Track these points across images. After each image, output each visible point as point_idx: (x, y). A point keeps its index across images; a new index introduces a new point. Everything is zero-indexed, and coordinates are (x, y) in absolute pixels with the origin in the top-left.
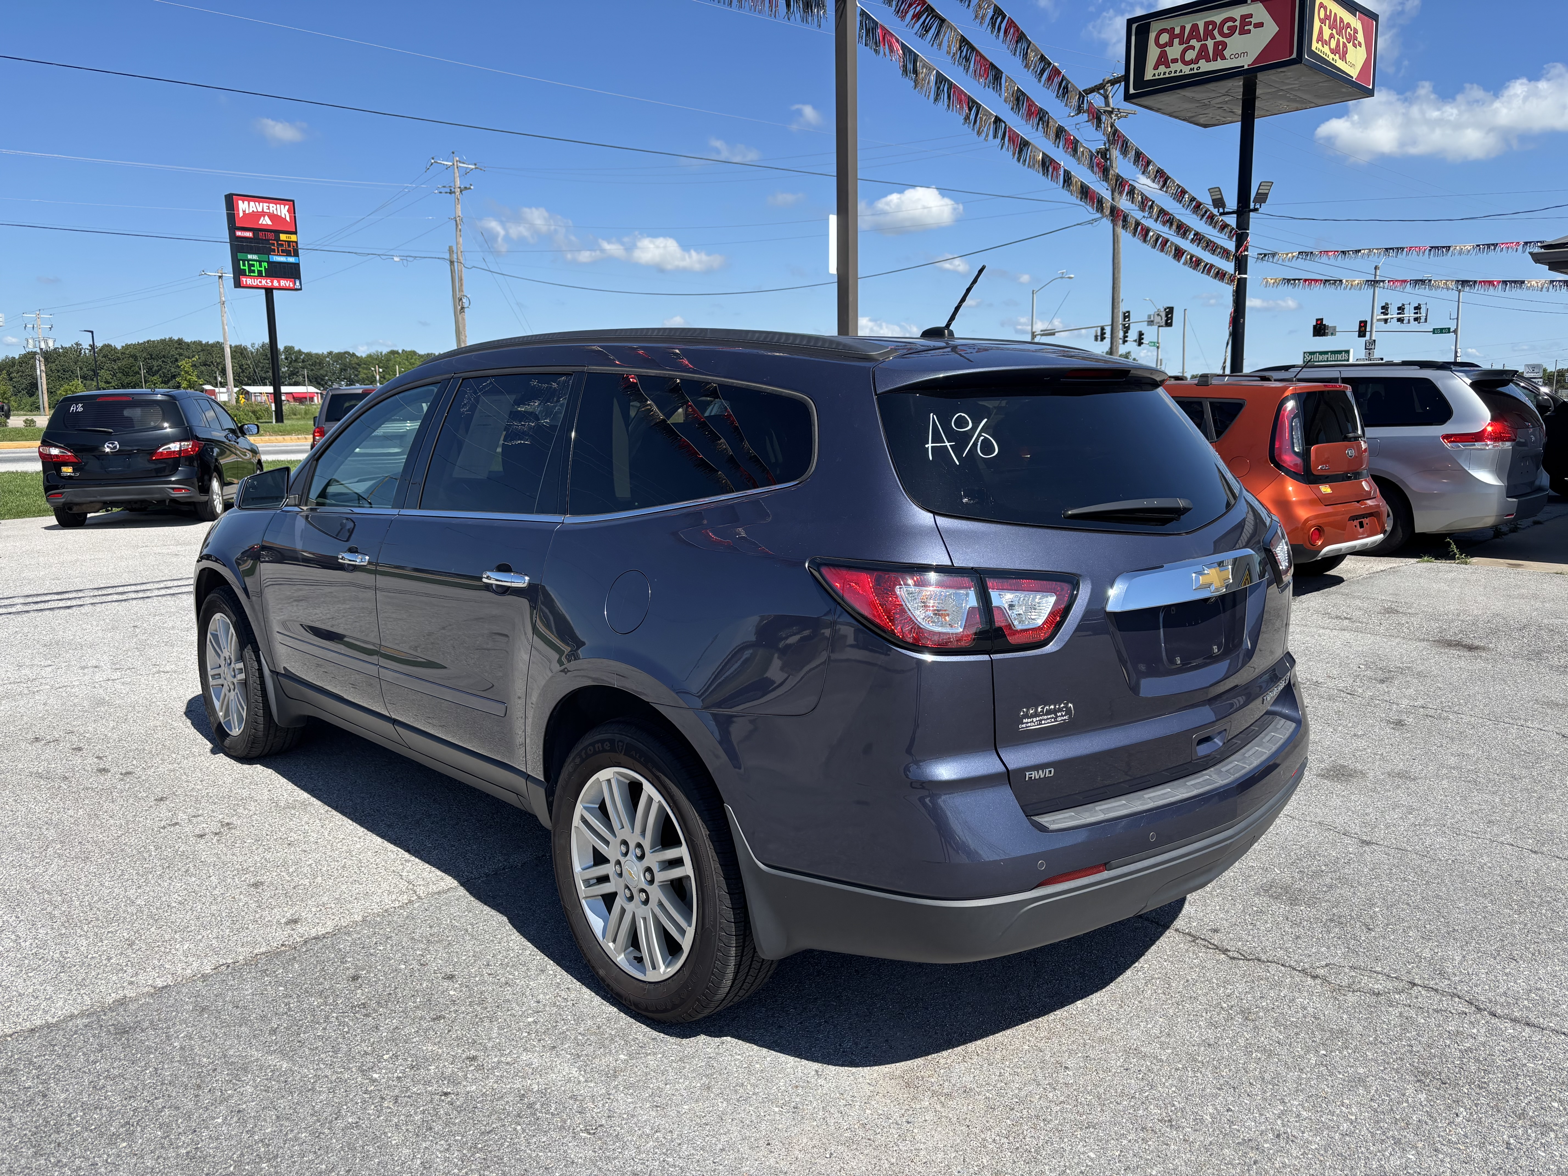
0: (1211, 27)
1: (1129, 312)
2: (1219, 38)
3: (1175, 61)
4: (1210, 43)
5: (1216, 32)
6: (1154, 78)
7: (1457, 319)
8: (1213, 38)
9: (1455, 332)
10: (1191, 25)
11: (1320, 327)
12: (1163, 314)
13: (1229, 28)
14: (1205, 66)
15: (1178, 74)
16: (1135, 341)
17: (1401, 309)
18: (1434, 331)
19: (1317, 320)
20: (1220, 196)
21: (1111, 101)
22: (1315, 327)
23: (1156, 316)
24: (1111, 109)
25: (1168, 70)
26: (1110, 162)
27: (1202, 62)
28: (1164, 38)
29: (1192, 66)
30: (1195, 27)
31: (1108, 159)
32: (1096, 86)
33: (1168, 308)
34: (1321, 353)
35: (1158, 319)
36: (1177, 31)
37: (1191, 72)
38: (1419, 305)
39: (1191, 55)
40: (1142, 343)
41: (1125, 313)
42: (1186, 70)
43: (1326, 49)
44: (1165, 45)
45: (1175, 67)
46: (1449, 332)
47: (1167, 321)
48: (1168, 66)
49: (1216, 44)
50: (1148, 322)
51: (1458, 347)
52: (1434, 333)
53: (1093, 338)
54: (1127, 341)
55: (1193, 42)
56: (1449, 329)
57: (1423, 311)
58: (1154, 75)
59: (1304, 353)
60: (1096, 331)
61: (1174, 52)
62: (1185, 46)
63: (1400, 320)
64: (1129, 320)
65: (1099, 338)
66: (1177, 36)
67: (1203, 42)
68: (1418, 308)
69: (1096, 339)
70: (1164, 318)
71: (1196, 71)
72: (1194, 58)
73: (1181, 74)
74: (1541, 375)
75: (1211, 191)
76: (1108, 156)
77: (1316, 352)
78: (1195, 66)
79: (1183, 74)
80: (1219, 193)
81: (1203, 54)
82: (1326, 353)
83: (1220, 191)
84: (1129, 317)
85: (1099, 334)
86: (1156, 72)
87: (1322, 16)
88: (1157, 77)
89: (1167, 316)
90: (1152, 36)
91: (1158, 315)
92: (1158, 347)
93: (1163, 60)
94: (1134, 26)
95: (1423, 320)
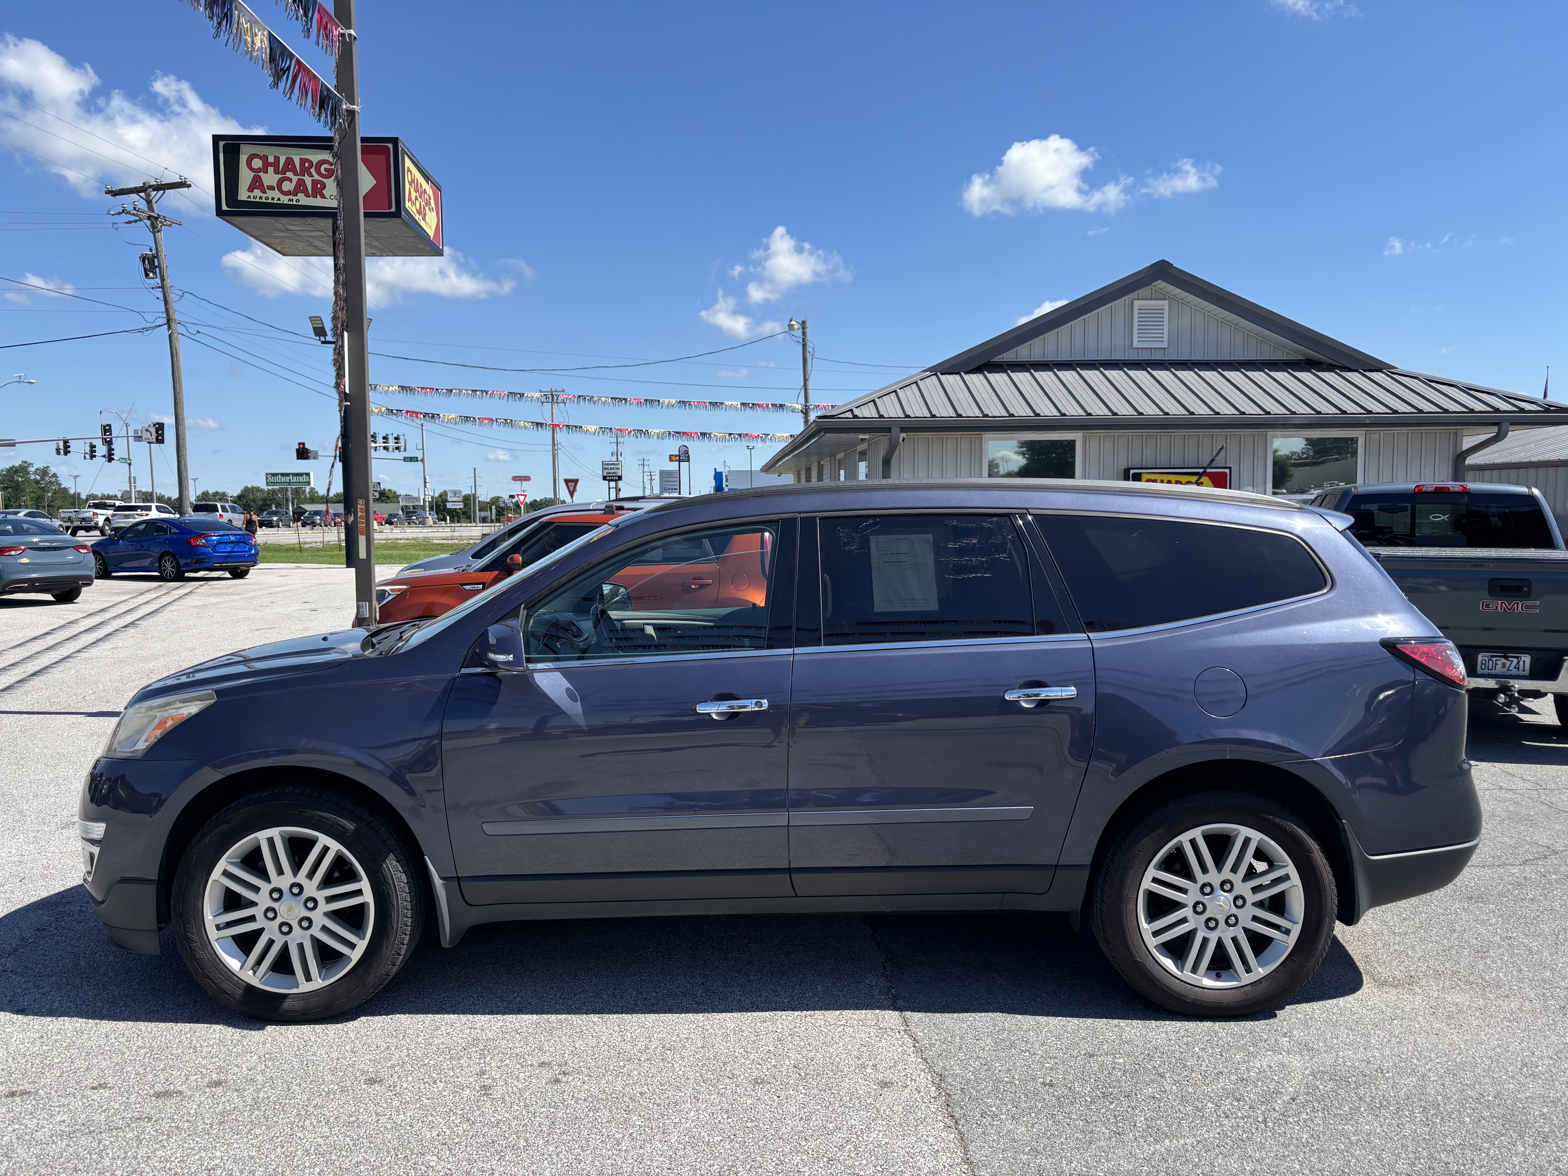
0: (307, 165)
1: (109, 426)
2: (317, 177)
3: (271, 188)
4: (308, 180)
5: (313, 170)
6: (249, 199)
7: (423, 449)
8: (311, 175)
9: (422, 460)
10: (285, 157)
11: (303, 451)
12: (153, 430)
13: (326, 169)
14: (303, 200)
15: (275, 201)
16: (104, 456)
17: (385, 438)
18: (405, 459)
19: (299, 444)
20: (321, 326)
21: (155, 206)
22: (298, 451)
23: (144, 432)
24: (156, 216)
25: (264, 196)
26: (160, 271)
27: (301, 196)
28: (257, 163)
29: (291, 197)
30: (289, 161)
31: (156, 267)
32: (135, 188)
33: (157, 423)
34: (283, 475)
35: (146, 435)
36: (271, 159)
37: (289, 203)
38: (398, 435)
39: (287, 186)
40: (113, 459)
41: (105, 427)
42: (285, 200)
43: (414, 209)
44: (259, 170)
45: (270, 194)
46: (417, 461)
47: (157, 437)
48: (264, 192)
49: (314, 183)
50: (135, 437)
51: (426, 474)
52: (405, 461)
53: (55, 451)
54: (95, 456)
55: (289, 174)
56: (417, 458)
57: (402, 440)
58: (249, 197)
59: (267, 474)
60: (58, 444)
61: (270, 178)
62: (280, 176)
63: (386, 448)
64: (111, 434)
65: (62, 452)
66: (271, 165)
67: (300, 177)
68: (397, 438)
69: (58, 453)
70: (154, 435)
71: (294, 203)
72: (292, 189)
73: (278, 202)
74: (461, 499)
75: (312, 319)
76: (156, 264)
77: (278, 474)
78: (295, 198)
79: (281, 202)
80: (320, 322)
81: (300, 187)
82: (288, 475)
83: (321, 320)
84: (110, 430)
85: (61, 447)
86: (252, 195)
87: (410, 180)
88: (252, 199)
89: (157, 432)
90: (243, 158)
91: (147, 430)
92: (130, 464)
93: (256, 184)
94: (221, 144)
95: (402, 449)
